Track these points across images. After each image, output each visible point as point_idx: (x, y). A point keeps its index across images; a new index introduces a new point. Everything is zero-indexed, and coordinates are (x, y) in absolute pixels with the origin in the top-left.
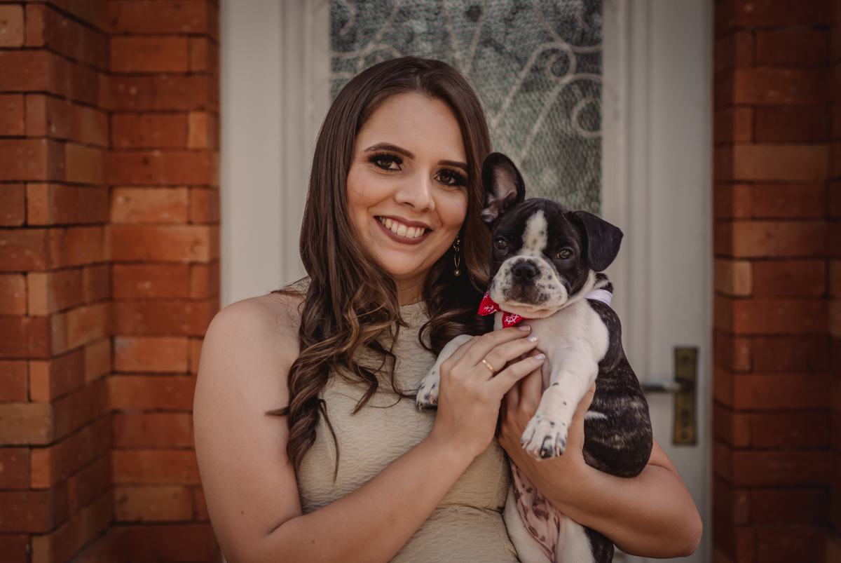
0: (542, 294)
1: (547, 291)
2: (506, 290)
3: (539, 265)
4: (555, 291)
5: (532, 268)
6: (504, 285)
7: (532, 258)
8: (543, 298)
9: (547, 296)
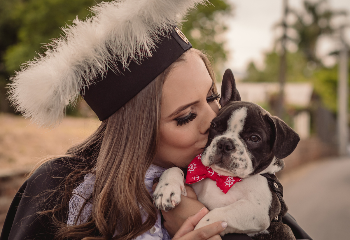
0: (234, 163)
1: (238, 161)
2: (211, 157)
3: (236, 143)
4: (244, 163)
5: (230, 145)
6: (211, 153)
7: (232, 138)
8: (234, 166)
9: (237, 165)
